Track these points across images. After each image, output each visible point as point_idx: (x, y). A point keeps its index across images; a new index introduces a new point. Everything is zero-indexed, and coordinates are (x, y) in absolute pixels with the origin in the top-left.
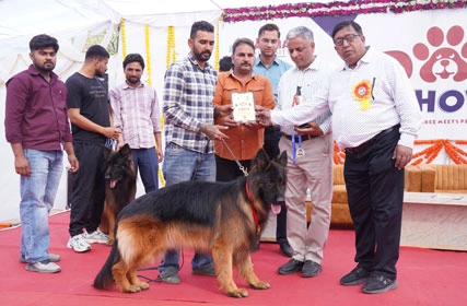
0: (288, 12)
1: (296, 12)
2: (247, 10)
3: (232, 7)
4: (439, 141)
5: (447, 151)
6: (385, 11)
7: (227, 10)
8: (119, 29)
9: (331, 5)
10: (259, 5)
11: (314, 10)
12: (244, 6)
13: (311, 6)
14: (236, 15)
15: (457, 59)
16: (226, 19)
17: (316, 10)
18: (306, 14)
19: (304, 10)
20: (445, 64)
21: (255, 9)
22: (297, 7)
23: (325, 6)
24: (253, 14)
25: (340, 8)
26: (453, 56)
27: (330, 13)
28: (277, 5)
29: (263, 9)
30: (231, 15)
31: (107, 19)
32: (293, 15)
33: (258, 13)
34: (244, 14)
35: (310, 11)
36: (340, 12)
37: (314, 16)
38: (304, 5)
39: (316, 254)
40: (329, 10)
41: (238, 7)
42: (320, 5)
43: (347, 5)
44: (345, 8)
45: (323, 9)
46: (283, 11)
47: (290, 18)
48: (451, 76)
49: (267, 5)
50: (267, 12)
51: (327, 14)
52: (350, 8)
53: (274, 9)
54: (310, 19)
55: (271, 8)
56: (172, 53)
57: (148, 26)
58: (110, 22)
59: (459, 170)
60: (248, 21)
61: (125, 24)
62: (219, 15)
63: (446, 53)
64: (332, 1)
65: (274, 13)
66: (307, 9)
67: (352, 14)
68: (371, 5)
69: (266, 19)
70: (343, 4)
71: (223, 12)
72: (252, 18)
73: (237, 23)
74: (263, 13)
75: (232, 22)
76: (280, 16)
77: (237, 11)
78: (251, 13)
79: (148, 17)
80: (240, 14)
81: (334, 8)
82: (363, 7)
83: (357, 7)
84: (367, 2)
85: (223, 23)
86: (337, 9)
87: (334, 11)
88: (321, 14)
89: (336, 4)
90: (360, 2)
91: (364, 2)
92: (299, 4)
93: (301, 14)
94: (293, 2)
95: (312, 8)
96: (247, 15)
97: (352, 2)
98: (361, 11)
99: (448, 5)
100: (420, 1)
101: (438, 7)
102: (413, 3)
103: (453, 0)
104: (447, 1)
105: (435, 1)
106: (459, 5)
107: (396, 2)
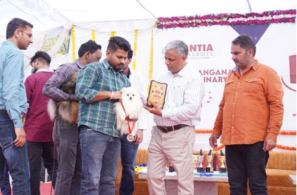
0: (212, 21)
1: (218, 21)
2: (177, 19)
3: (165, 16)
7: (160, 19)
8: (70, 33)
9: (248, 16)
10: (188, 15)
11: (234, 20)
12: (175, 16)
13: (231, 16)
14: (168, 23)
16: (160, 27)
17: (236, 20)
18: (226, 23)
19: (225, 19)
21: (184, 19)
22: (220, 17)
23: (243, 16)
24: (182, 22)
25: (255, 18)
27: (247, 22)
28: (202, 15)
29: (191, 18)
30: (164, 23)
31: (60, 25)
32: (215, 23)
33: (186, 22)
34: (175, 22)
35: (230, 20)
36: (255, 22)
37: (233, 25)
38: (225, 15)
40: (246, 20)
41: (170, 16)
42: (238, 16)
43: (261, 16)
44: (260, 18)
45: (241, 19)
46: (208, 20)
47: (213, 26)
49: (194, 15)
50: (194, 21)
51: (245, 23)
52: (264, 18)
53: (200, 18)
54: (230, 27)
55: (197, 18)
57: (94, 31)
58: (62, 27)
60: (178, 28)
61: (75, 29)
62: (154, 23)
64: (249, 12)
65: (200, 21)
66: (228, 19)
67: (266, 24)
68: (281, 16)
69: (193, 27)
70: (257, 15)
71: (156, 20)
72: (181, 26)
73: (168, 29)
74: (190, 22)
75: (164, 29)
76: (205, 24)
77: (169, 20)
78: (180, 22)
79: (94, 24)
80: (172, 22)
81: (250, 18)
82: (275, 17)
83: (269, 18)
84: (278, 13)
85: (156, 29)
86: (253, 19)
87: (250, 21)
88: (239, 23)
89: (252, 15)
90: (272, 13)
91: (275, 14)
92: (221, 15)
93: (222, 23)
94: (216, 13)
95: (232, 17)
96: (177, 23)
97: (266, 14)
98: (273, 21)
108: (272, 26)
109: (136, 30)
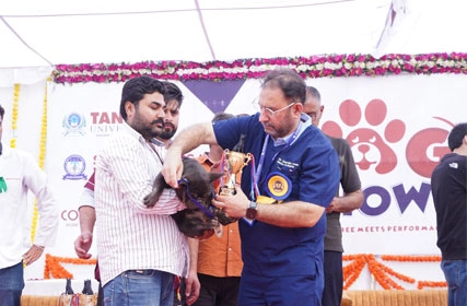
0: (149, 72)
1: (160, 73)
2: (89, 67)
3: (68, 62)
4: (359, 257)
5: (371, 271)
7: (59, 67)
9: (209, 65)
10: (108, 62)
11: (186, 72)
12: (85, 62)
13: (181, 66)
14: (73, 74)
15: (379, 144)
16: (60, 80)
17: (189, 72)
18: (174, 77)
19: (171, 70)
20: (364, 149)
21: (102, 67)
22: (162, 66)
23: (201, 66)
24: (98, 73)
25: (222, 69)
26: (373, 140)
27: (208, 76)
28: (133, 62)
29: (114, 67)
30: (66, 75)
33: (105, 73)
34: (85, 73)
35: (181, 72)
36: (222, 76)
37: (185, 79)
38: (172, 64)
40: (206, 72)
41: (77, 62)
42: (193, 65)
43: (231, 66)
44: (228, 70)
45: (198, 71)
46: (142, 71)
48: (373, 167)
49: (118, 62)
50: (119, 71)
51: (204, 78)
52: (236, 70)
53: (129, 67)
55: (124, 66)
59: (385, 298)
62: (49, 74)
63: (365, 135)
64: (211, 59)
65: (129, 72)
66: (176, 69)
67: (238, 80)
68: (264, 68)
69: (118, 81)
70: (225, 65)
71: (54, 69)
72: (96, 79)
73: (74, 84)
74: (112, 73)
75: (66, 84)
77: (75, 68)
78: (95, 72)
80: (80, 73)
81: (213, 70)
82: (253, 69)
83: (244, 69)
84: (259, 62)
85: (53, 84)
86: (218, 71)
87: (213, 74)
88: (195, 77)
89: (216, 64)
90: (249, 63)
91: (254, 63)
92: (164, 62)
93: (167, 77)
94: (157, 59)
95: (183, 67)
96: (89, 74)
97: (238, 63)
98: (251, 75)
99: (365, 72)
100: (328, 65)
101: (353, 73)
102: (319, 67)
103: (370, 65)
104: (363, 65)
105: (348, 66)
106: (379, 71)
107: (297, 64)
108: (249, 84)
109: (17, 86)
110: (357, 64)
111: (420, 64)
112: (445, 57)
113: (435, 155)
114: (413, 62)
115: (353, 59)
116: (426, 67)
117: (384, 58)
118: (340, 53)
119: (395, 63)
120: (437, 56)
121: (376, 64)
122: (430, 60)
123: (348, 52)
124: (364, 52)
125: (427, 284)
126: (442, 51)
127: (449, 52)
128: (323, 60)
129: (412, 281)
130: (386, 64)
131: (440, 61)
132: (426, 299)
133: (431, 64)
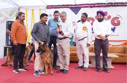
1: (66, 7)
2: (53, 6)
3: (49, 5)
6: (88, 7)
8: (19, 10)
9: (75, 5)
10: (56, 5)
14: (50, 7)
16: (48, 8)
17: (71, 6)
18: (68, 7)
19: (68, 6)
21: (55, 6)
22: (66, 5)
23: (73, 5)
24: (55, 7)
25: (77, 6)
28: (61, 5)
29: (57, 6)
32: (65, 7)
33: (56, 7)
34: (52, 7)
35: (69, 7)
36: (77, 7)
37: (70, 8)
38: (68, 5)
39: (66, 68)
40: (74, 7)
41: (51, 5)
42: (72, 5)
43: (79, 5)
44: (78, 6)
45: (73, 6)
46: (63, 6)
49: (58, 5)
50: (58, 6)
51: (74, 8)
52: (80, 6)
53: (60, 6)
55: (59, 5)
56: (33, 16)
57: (27, 9)
60: (53, 9)
61: (20, 8)
62: (46, 7)
64: (75, 4)
65: (60, 7)
67: (80, 8)
68: (85, 6)
69: (58, 8)
70: (78, 5)
73: (50, 9)
76: (62, 8)
79: (27, 7)
81: (75, 6)
82: (83, 6)
83: (81, 6)
84: (84, 5)
85: (47, 9)
88: (72, 7)
89: (76, 5)
90: (82, 5)
93: (67, 7)
94: (65, 4)
97: (80, 5)
98: (82, 7)
99: (104, 6)
100: (97, 5)
101: (102, 6)
102: (95, 5)
103: (105, 5)
104: (103, 5)
105: (101, 5)
106: (106, 6)
107: (91, 5)
108: (82, 9)
109: (40, 9)
110: (102, 5)
111: (115, 5)
112: (119, 3)
113: (116, 22)
114: (113, 4)
115: (102, 4)
116: (116, 5)
117: (108, 4)
118: (99, 2)
119: (110, 4)
120: (118, 3)
121: (106, 5)
122: (116, 4)
123: (101, 2)
124: (104, 2)
125: (114, 46)
126: (119, 2)
127: (120, 2)
128: (96, 4)
129: (111, 45)
130: (108, 5)
131: (118, 4)
132: (114, 48)
133: (117, 5)
